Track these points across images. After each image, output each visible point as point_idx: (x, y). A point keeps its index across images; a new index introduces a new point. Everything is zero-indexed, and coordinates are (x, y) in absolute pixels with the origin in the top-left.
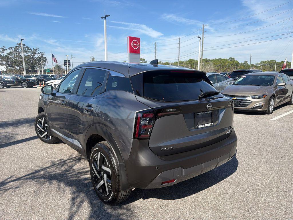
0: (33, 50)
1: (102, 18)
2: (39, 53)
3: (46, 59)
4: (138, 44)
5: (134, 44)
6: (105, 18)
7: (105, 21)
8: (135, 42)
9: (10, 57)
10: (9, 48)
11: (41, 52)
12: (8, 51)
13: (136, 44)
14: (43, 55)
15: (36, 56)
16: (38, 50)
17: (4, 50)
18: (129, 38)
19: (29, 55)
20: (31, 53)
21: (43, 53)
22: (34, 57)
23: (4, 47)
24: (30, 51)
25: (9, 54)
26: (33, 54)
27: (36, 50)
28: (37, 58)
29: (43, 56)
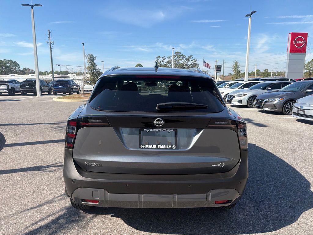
0: (187, 58)
1: (247, 16)
2: (192, 60)
3: (198, 66)
4: (303, 41)
5: (298, 42)
6: (250, 15)
7: (250, 18)
8: (299, 39)
9: (168, 65)
10: (168, 57)
11: (194, 59)
12: (167, 60)
13: (300, 42)
14: (195, 61)
15: (189, 63)
16: (191, 57)
17: (164, 59)
18: (291, 35)
19: (184, 63)
20: (185, 60)
21: (195, 60)
22: (188, 64)
23: (164, 56)
24: (185, 58)
25: (167, 62)
26: (187, 62)
27: (190, 57)
28: (190, 65)
29: (196, 63)
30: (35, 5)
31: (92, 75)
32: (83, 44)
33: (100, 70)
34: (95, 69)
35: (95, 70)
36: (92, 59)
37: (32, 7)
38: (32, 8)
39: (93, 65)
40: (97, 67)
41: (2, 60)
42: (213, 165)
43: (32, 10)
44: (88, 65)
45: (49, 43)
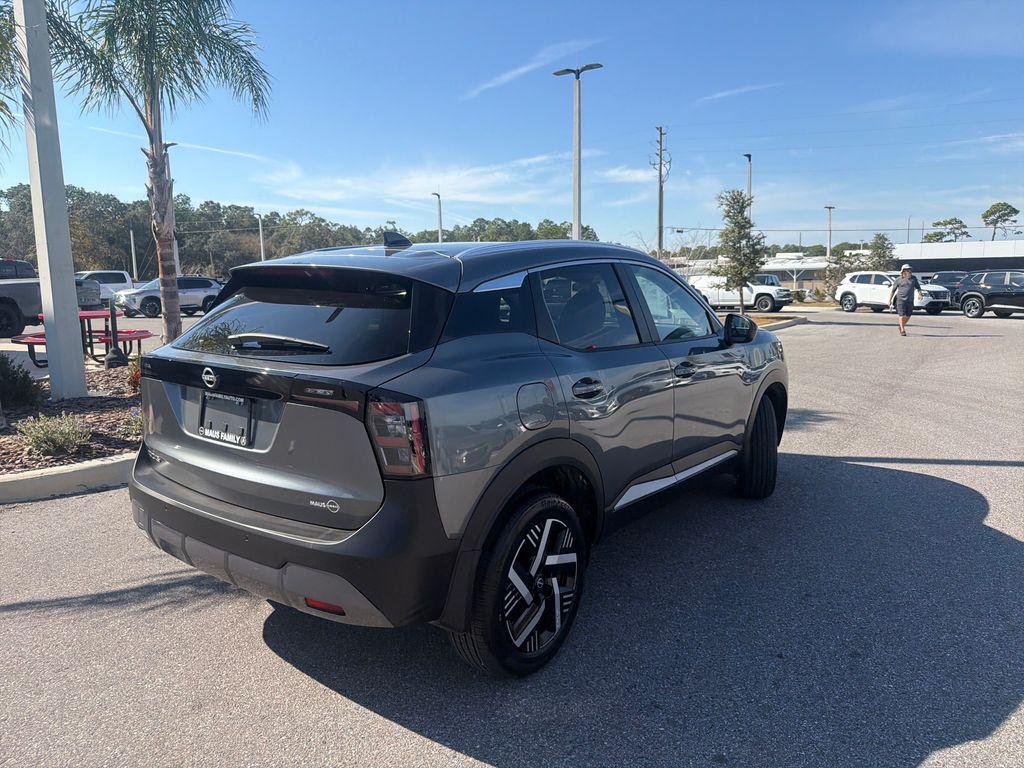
30: (583, 70)
31: (733, 259)
32: (749, 156)
33: (762, 240)
34: (748, 237)
35: (744, 242)
36: (738, 206)
37: (578, 73)
38: (578, 77)
39: (742, 225)
40: (754, 233)
41: (559, 225)
42: (312, 503)
43: (576, 82)
44: (724, 225)
45: (657, 167)
